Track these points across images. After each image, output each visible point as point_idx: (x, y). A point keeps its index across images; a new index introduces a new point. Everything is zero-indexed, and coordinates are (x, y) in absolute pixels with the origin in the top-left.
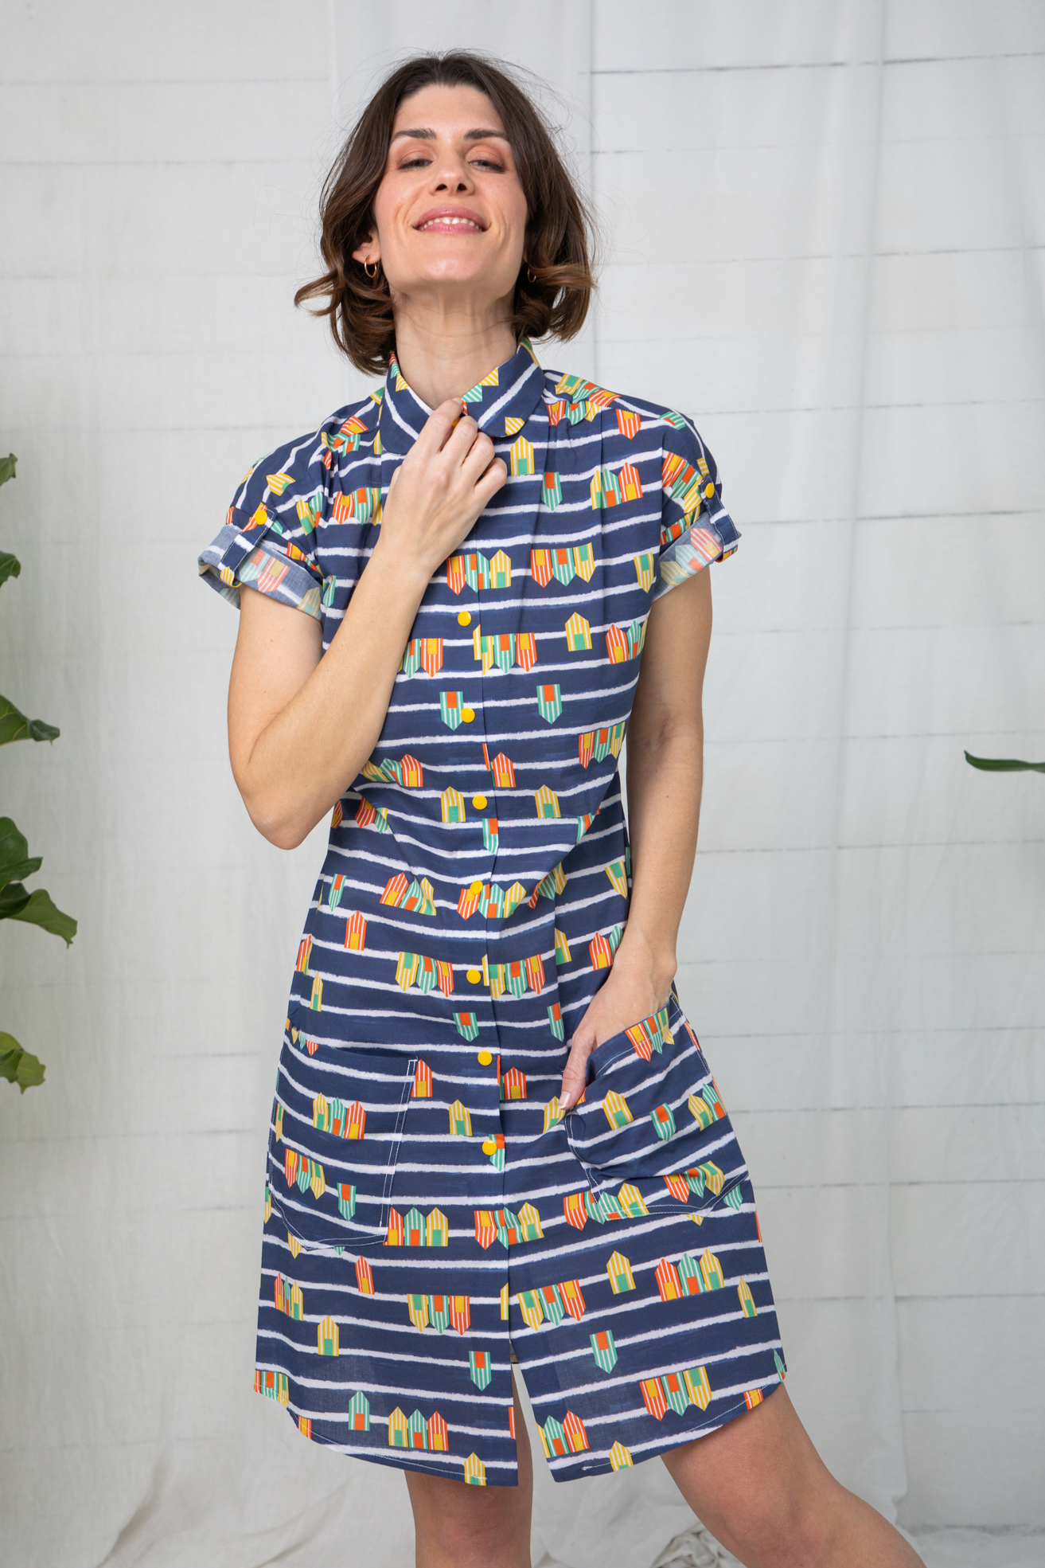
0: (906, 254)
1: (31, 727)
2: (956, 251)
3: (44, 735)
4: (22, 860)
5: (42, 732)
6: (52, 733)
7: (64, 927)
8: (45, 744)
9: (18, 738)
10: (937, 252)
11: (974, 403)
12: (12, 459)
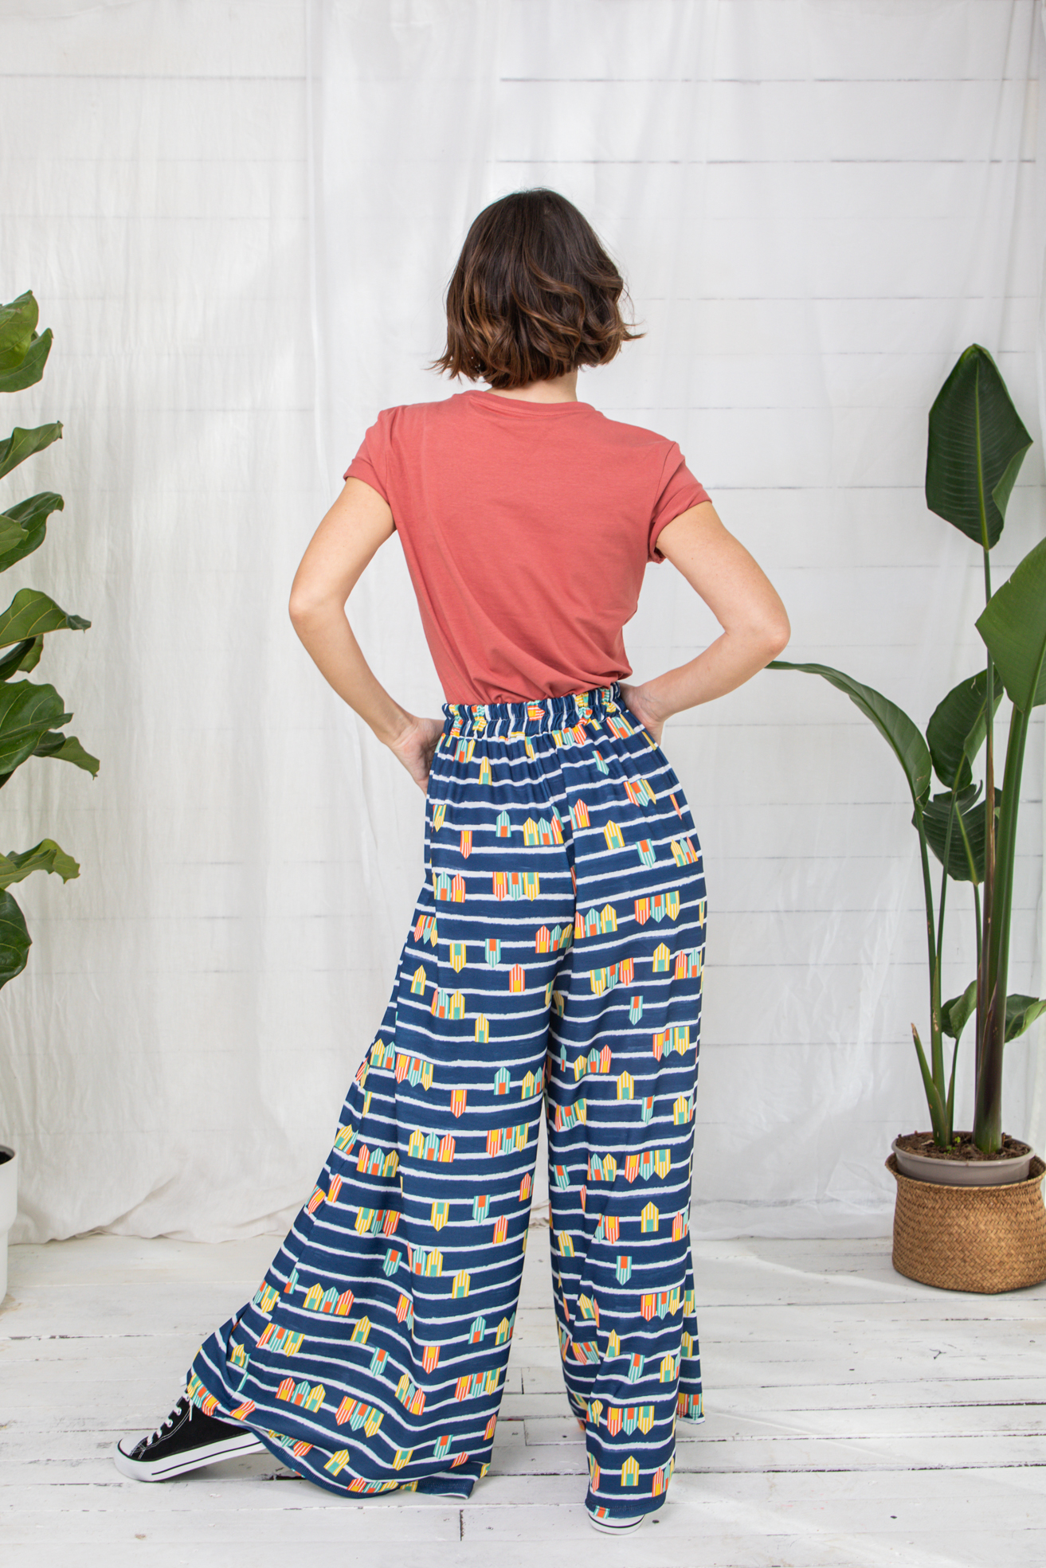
0: (722, 299)
1: (69, 619)
2: (757, 299)
3: (79, 626)
4: (60, 714)
5: (78, 623)
6: (86, 625)
7: (90, 764)
8: (80, 632)
9: (60, 628)
10: (743, 299)
11: (768, 408)
12: (59, 425)
